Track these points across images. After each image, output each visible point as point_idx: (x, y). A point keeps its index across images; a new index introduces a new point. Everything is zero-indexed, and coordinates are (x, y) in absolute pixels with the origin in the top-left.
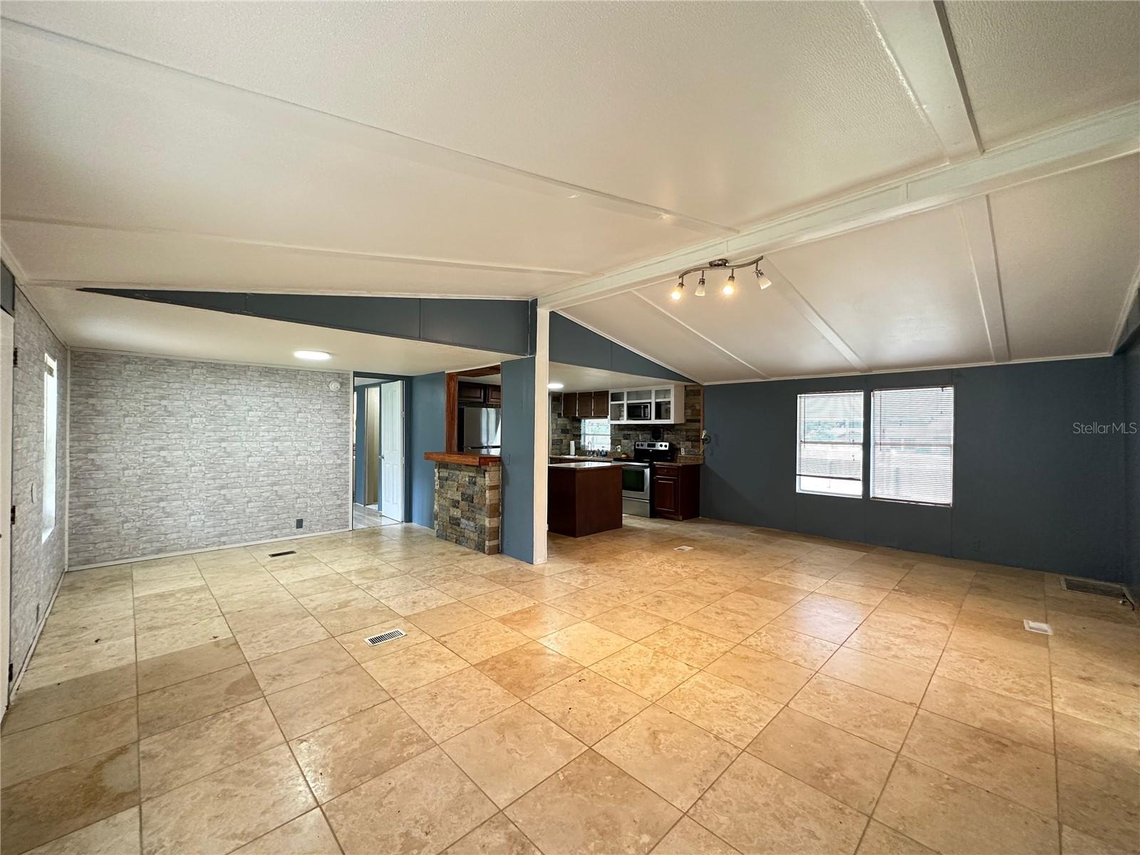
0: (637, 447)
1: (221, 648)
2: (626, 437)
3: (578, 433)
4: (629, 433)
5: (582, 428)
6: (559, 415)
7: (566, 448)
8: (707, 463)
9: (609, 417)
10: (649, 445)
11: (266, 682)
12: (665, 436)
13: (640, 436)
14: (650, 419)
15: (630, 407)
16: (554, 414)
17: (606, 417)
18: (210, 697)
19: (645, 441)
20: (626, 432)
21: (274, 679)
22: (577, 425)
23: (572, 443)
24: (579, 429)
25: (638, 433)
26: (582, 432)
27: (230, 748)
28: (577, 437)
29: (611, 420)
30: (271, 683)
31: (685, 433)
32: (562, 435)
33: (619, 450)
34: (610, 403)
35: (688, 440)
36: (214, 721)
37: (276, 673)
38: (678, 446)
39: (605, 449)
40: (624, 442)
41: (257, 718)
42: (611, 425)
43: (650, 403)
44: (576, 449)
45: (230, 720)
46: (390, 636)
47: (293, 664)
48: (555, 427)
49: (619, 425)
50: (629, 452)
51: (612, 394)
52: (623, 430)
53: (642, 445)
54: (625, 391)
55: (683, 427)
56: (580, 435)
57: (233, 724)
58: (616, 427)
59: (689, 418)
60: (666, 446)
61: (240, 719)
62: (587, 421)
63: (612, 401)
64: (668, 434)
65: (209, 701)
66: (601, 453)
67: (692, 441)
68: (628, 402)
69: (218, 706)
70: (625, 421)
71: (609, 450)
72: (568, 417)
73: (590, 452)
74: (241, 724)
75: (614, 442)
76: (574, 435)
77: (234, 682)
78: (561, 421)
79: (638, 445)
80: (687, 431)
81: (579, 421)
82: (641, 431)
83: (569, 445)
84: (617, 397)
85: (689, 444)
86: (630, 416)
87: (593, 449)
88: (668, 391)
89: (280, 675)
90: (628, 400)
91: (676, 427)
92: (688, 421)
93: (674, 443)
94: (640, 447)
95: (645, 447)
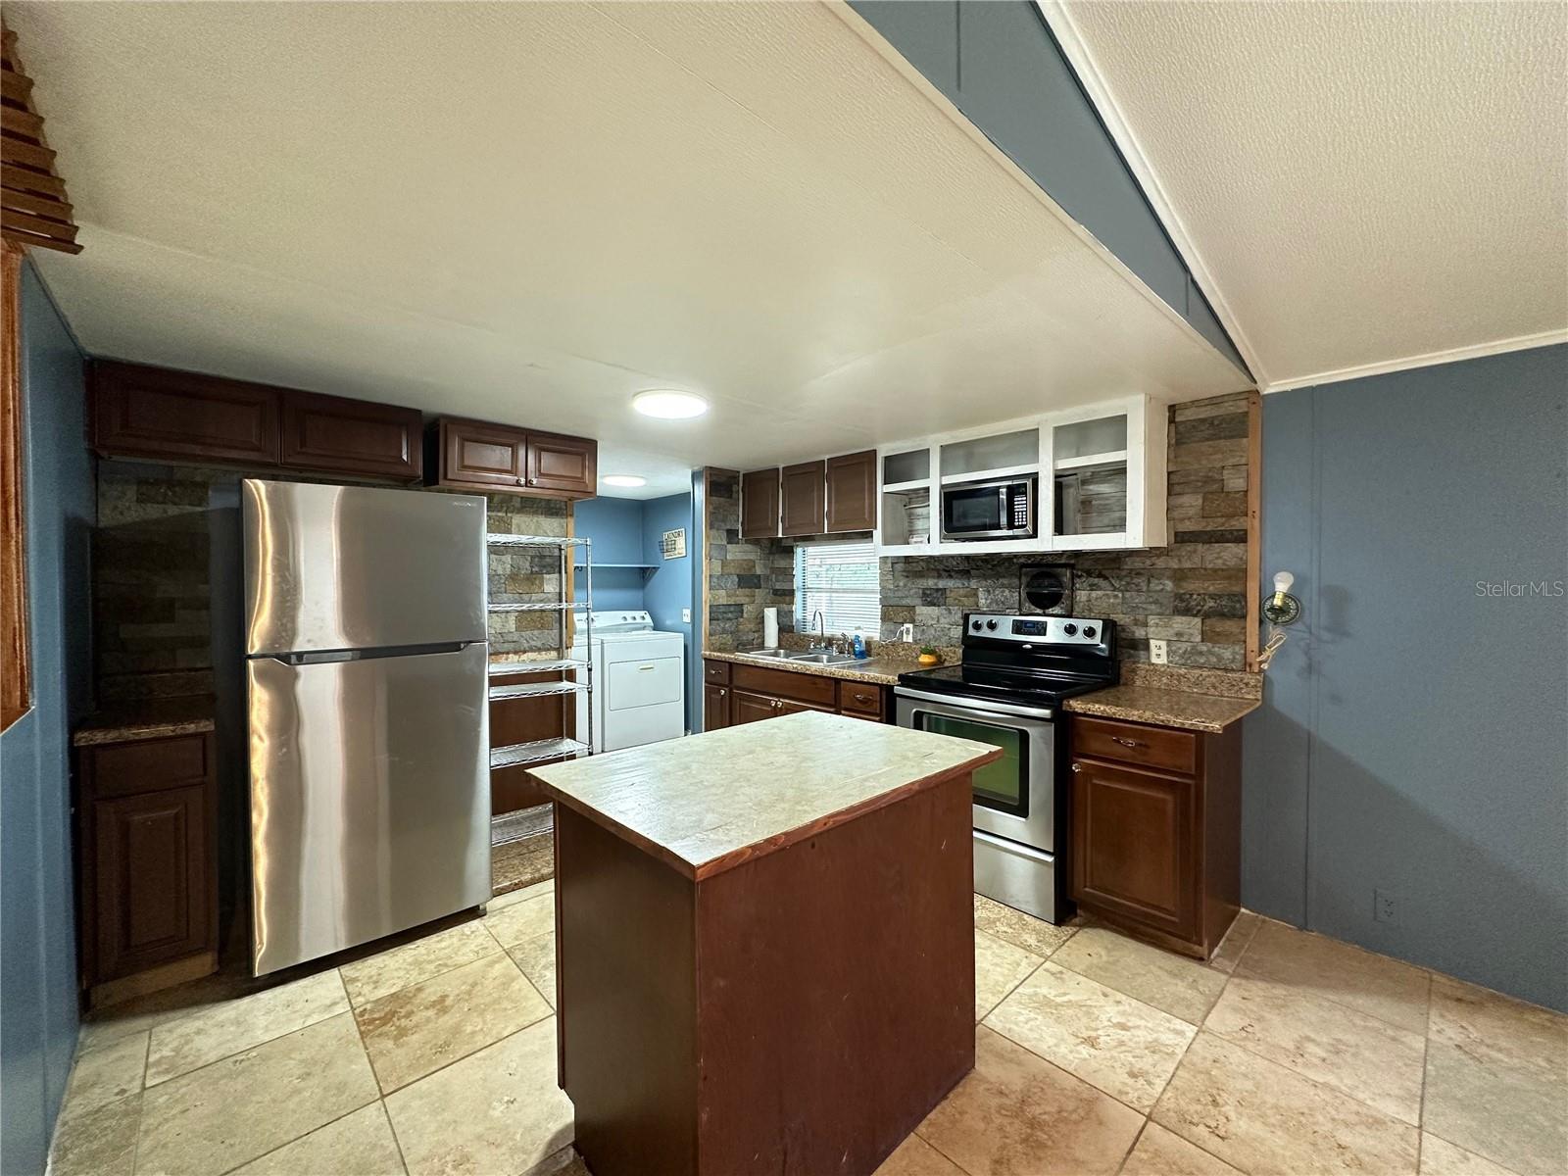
0: (972, 632)
2: (932, 598)
3: (786, 586)
4: (941, 584)
5: (797, 572)
6: (731, 535)
7: (752, 626)
8: (1281, 700)
9: (878, 534)
10: (1018, 628)
12: (1082, 596)
13: (981, 594)
14: (1035, 535)
15: (952, 497)
16: (714, 532)
17: (867, 536)
19: (1002, 613)
20: (931, 583)
22: (782, 563)
23: (771, 614)
24: (788, 574)
25: (974, 584)
26: (797, 583)
28: (784, 596)
29: (886, 542)
31: (1169, 585)
32: (739, 592)
33: (908, 639)
34: (881, 488)
35: (1187, 612)
38: (1140, 633)
39: (863, 635)
40: (924, 612)
42: (884, 559)
43: (1035, 478)
44: (781, 630)
48: (718, 570)
49: (907, 559)
50: (941, 645)
51: (887, 458)
52: (920, 575)
53: (992, 626)
54: (934, 442)
55: (1161, 563)
56: (791, 593)
58: (899, 567)
59: (1188, 526)
60: (1090, 632)
62: (811, 550)
63: (886, 483)
64: (1093, 587)
66: (852, 645)
67: (1206, 616)
68: (948, 480)
70: (931, 542)
71: (876, 636)
72: (756, 542)
73: (819, 639)
75: (893, 612)
76: (776, 592)
78: (738, 553)
79: (977, 626)
80: (1179, 576)
81: (789, 552)
82: (985, 577)
83: (761, 621)
84: (901, 467)
85: (1192, 626)
86: (953, 526)
87: (827, 633)
88: (1118, 425)
90: (943, 473)
91: (1136, 563)
92: (1181, 538)
93: (1120, 618)
94: (986, 633)
95: (1005, 632)
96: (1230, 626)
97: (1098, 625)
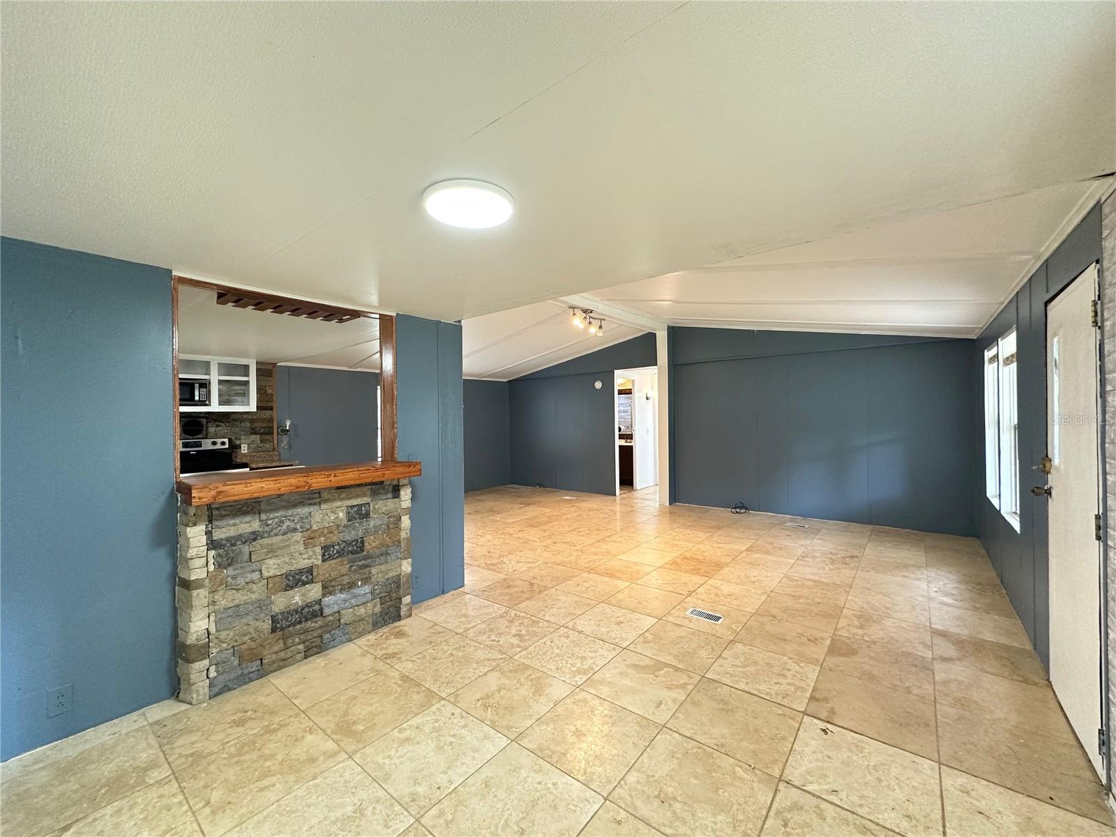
1: (830, 705)
11: (823, 642)
18: (871, 658)
21: (816, 639)
27: (874, 621)
30: (821, 638)
35: (255, 433)
36: (876, 640)
37: (810, 643)
38: (239, 442)
41: (849, 625)
45: (865, 634)
46: (701, 614)
47: (790, 641)
57: (865, 631)
60: (223, 444)
61: (860, 632)
65: (873, 655)
67: (261, 434)
69: (869, 647)
74: (860, 628)
77: (845, 657)
80: (251, 421)
85: (256, 438)
88: (243, 367)
89: (809, 640)
93: (232, 437)
96: (268, 437)
97: (226, 440)
